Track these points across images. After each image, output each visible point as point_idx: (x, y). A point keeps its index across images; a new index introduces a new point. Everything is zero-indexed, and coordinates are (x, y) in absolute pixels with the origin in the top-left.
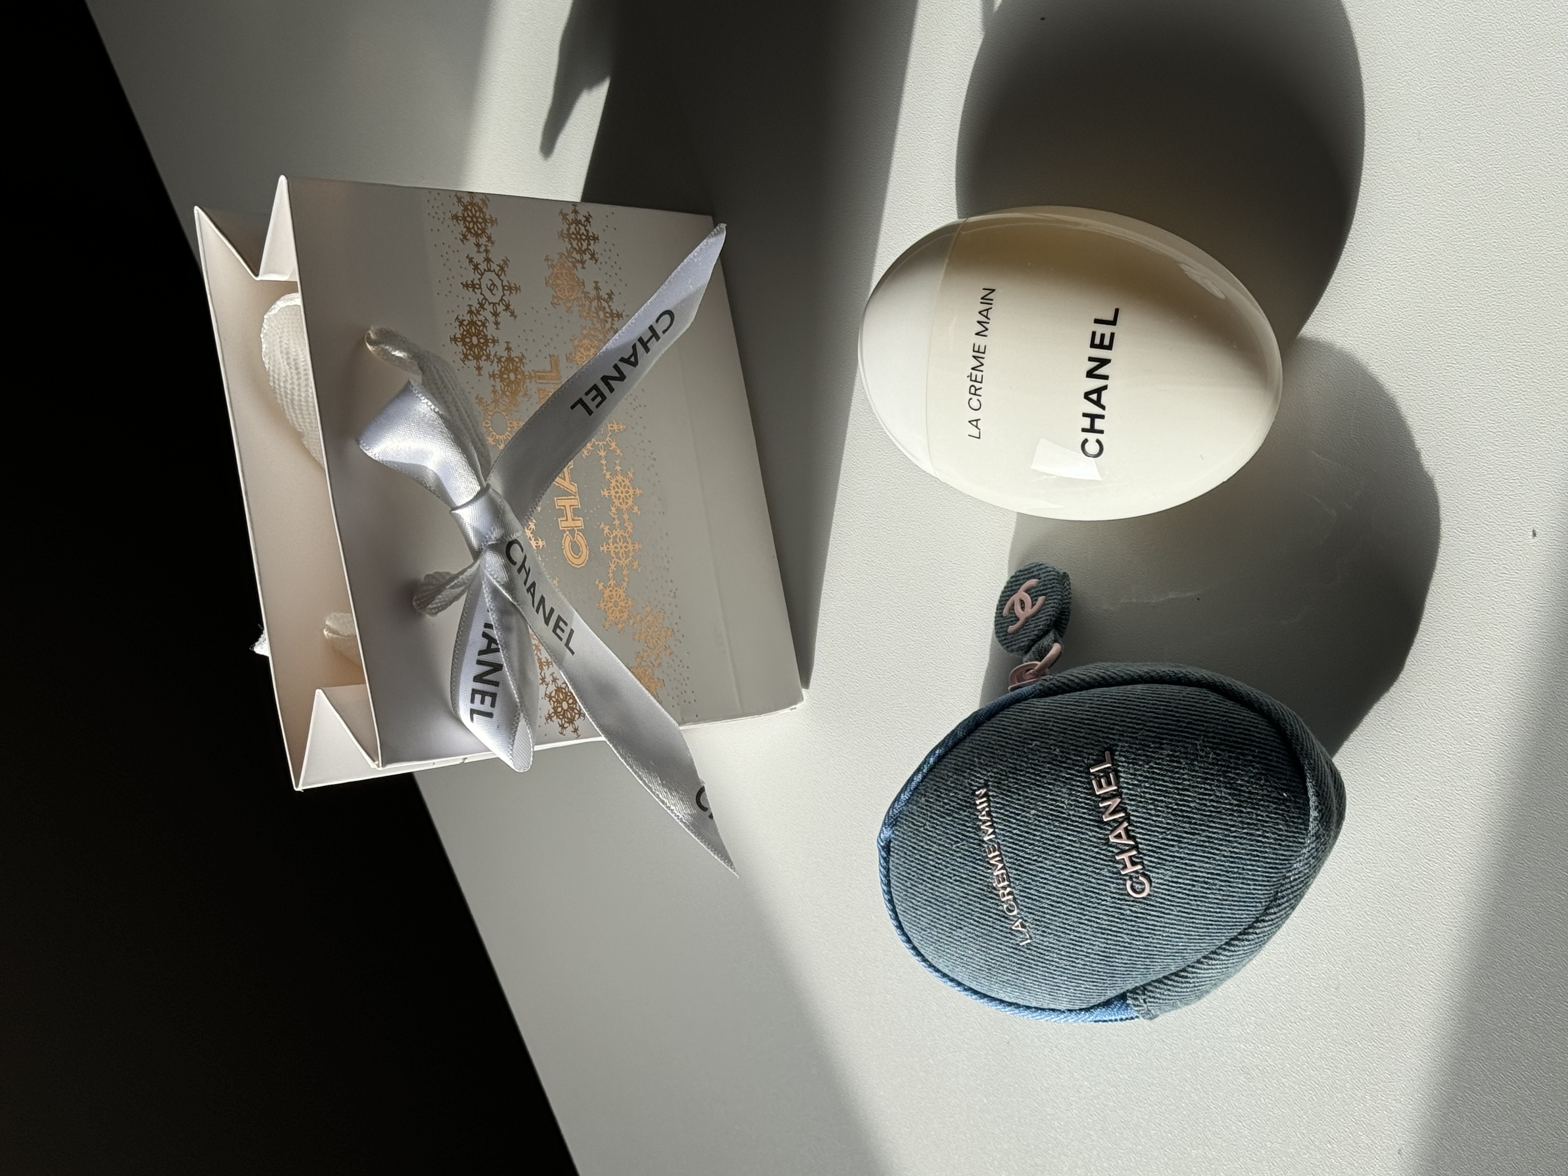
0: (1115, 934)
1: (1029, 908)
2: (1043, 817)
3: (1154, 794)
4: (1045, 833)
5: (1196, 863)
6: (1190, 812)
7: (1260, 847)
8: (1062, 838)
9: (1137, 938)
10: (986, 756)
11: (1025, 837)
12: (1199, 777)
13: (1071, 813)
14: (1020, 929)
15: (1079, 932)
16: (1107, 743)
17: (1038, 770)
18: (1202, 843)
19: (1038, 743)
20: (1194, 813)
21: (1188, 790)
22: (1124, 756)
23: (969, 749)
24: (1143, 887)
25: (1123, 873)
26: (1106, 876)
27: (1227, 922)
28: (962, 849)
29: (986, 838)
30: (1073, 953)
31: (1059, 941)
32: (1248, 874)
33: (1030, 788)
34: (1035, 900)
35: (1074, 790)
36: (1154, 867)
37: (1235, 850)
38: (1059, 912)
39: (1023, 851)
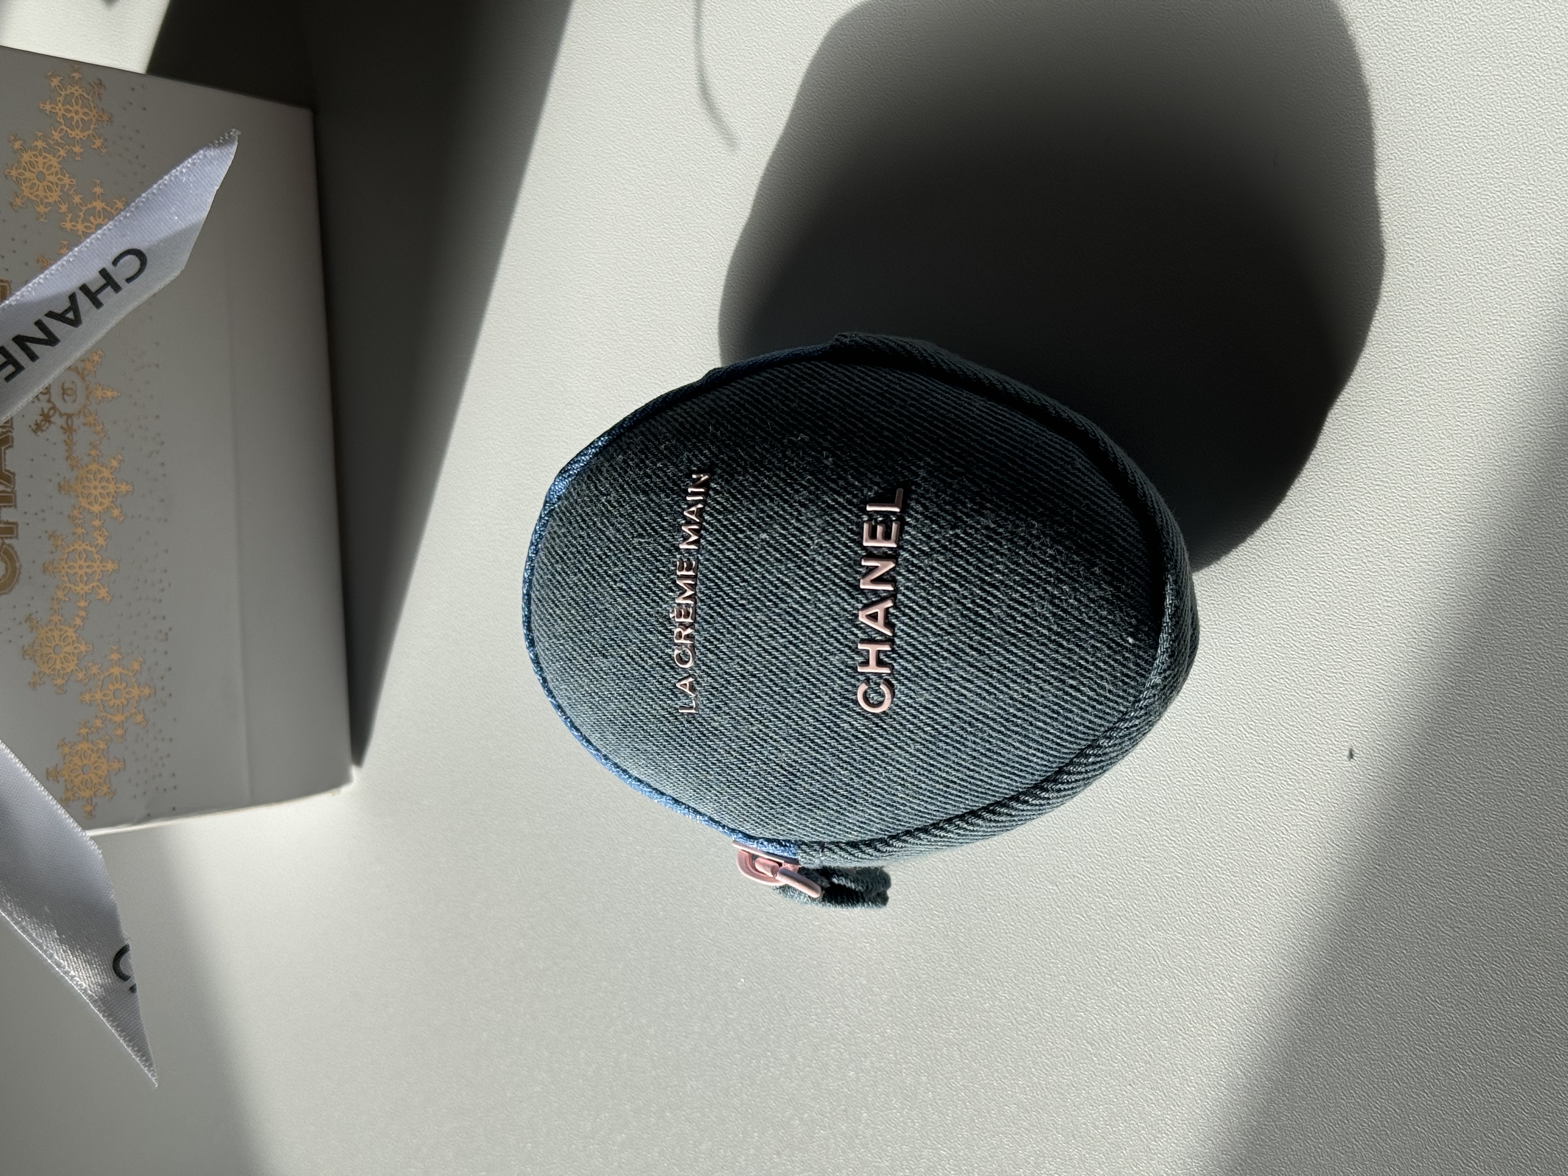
0: (816, 748)
1: (709, 667)
2: (776, 550)
3: (946, 576)
4: (771, 573)
5: (969, 694)
6: (987, 620)
7: (1066, 701)
8: (791, 589)
9: (845, 765)
10: (726, 429)
11: (739, 566)
12: (1019, 574)
13: (820, 558)
14: (687, 690)
15: (767, 727)
16: (905, 476)
17: (792, 478)
18: (988, 670)
19: (807, 438)
20: (994, 625)
21: (997, 588)
22: (923, 505)
23: (707, 409)
24: (881, 699)
25: (860, 670)
26: (835, 666)
27: (977, 785)
28: (645, 549)
29: (683, 546)
30: (748, 752)
31: (735, 728)
32: (1034, 733)
33: (772, 500)
34: (722, 659)
35: (834, 527)
36: (907, 678)
37: (1031, 695)
38: (749, 689)
39: (729, 585)
